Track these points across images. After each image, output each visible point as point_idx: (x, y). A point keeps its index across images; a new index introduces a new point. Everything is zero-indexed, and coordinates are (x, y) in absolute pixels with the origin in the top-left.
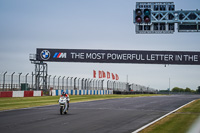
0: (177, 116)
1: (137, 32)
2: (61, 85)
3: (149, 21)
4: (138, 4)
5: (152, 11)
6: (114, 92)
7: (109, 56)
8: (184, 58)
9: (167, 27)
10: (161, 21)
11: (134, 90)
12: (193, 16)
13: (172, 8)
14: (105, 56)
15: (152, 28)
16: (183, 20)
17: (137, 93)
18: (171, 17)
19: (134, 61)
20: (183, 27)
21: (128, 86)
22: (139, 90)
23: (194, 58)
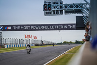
0: (66, 55)
1: (45, 15)
2: (9, 42)
3: (51, 10)
6: (35, 45)
7: (32, 27)
8: (68, 27)
10: (56, 9)
11: (45, 43)
12: (71, 6)
13: (61, 3)
14: (30, 28)
15: (52, 13)
16: (67, 9)
17: (46, 45)
18: (61, 7)
19: (44, 29)
20: (67, 12)
21: (42, 42)
22: (47, 43)
23: (73, 27)
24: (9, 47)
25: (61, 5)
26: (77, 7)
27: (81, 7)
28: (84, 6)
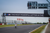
0: (38, 30)
1: (28, 9)
3: (31, 6)
4: (28, 2)
5: (32, 4)
6: (22, 24)
7: (21, 15)
8: (40, 15)
9: (35, 8)
10: (34, 6)
11: (27, 23)
12: (42, 5)
13: (37, 3)
15: (32, 8)
16: (40, 6)
17: (28, 24)
18: (36, 5)
19: (27, 16)
20: (39, 8)
22: (29, 23)
23: (42, 15)
24: (9, 24)
25: (37, 4)
26: (45, 6)
27: (47, 5)
28: (48, 5)
